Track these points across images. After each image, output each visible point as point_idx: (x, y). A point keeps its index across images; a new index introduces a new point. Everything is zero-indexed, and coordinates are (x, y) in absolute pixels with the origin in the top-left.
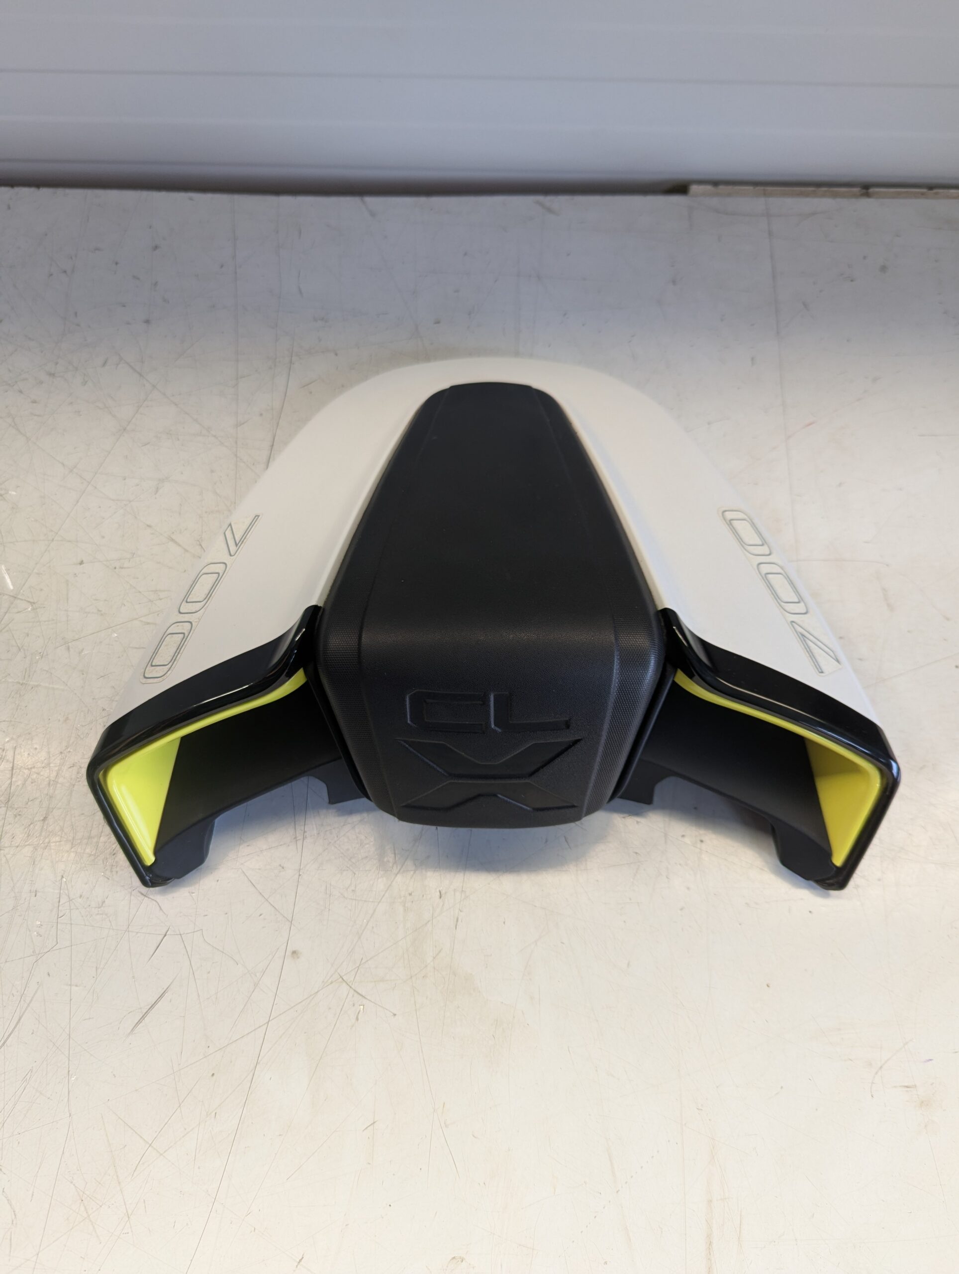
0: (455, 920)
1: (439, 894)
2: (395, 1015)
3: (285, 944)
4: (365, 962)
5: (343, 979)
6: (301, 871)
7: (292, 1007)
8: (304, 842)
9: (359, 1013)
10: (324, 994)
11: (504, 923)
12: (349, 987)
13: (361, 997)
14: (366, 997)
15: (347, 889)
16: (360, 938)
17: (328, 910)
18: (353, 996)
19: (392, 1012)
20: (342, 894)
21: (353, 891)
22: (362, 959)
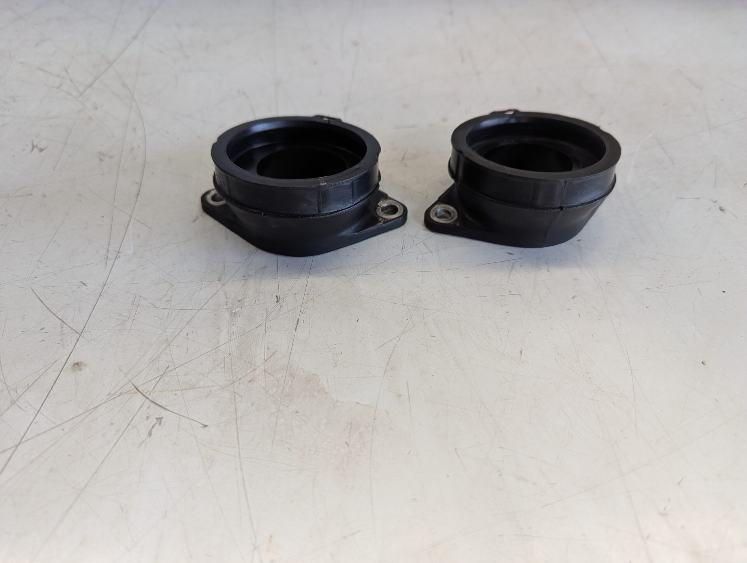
0: (296, 321)
1: (276, 298)
2: (206, 426)
3: (67, 356)
4: (172, 370)
5: (137, 389)
6: (106, 286)
7: (58, 426)
8: (116, 261)
9: (153, 427)
10: (106, 408)
11: (357, 321)
12: (144, 398)
13: (160, 408)
14: (166, 408)
15: (160, 301)
16: (169, 345)
17: (131, 320)
18: (148, 408)
19: (202, 424)
20: (153, 305)
21: (168, 301)
22: (168, 367)
